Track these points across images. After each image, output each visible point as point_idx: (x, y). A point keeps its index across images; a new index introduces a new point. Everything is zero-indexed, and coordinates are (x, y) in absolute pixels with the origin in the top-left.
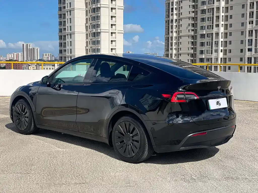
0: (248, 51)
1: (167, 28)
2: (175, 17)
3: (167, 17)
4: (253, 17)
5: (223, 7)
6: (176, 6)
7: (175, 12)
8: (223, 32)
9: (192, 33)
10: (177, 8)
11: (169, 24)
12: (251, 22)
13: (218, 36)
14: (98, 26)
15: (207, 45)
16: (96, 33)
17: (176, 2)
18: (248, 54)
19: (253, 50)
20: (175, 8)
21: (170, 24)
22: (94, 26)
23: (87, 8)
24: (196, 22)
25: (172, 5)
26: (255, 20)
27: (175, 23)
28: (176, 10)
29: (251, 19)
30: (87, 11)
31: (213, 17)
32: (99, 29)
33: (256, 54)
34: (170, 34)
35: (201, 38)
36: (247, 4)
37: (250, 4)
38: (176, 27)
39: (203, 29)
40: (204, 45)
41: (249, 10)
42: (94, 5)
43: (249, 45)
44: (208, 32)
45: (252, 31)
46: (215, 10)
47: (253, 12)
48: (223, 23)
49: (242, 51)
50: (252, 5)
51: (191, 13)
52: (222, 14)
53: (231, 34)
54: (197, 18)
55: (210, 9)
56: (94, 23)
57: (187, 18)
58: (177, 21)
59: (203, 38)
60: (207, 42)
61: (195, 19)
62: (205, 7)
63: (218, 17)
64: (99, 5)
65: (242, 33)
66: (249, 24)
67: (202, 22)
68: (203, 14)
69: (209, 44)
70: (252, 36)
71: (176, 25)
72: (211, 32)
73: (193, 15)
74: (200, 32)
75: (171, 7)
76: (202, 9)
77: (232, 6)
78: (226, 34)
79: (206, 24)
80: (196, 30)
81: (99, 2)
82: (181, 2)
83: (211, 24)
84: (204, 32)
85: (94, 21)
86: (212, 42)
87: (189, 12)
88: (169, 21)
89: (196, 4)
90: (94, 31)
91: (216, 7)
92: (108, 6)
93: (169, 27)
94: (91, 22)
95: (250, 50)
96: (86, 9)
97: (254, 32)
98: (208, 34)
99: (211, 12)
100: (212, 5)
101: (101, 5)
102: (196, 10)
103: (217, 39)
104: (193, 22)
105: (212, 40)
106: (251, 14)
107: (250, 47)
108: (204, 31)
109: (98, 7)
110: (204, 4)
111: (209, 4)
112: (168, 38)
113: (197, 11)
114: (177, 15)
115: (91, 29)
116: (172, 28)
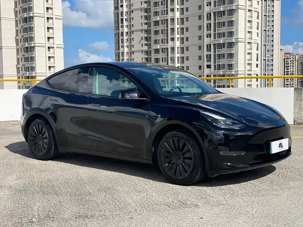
0: (207, 68)
1: (117, 42)
2: (126, 30)
3: (116, 30)
4: (210, 30)
5: (178, 19)
6: (126, 16)
7: (125, 23)
8: (179, 46)
9: (146, 48)
10: (127, 19)
11: (119, 38)
12: (209, 36)
13: (174, 51)
14: (32, 39)
15: (162, 61)
16: (29, 48)
17: (126, 12)
18: (207, 71)
19: (212, 67)
20: (126, 19)
21: (121, 38)
22: (26, 40)
23: (17, 17)
24: (150, 36)
25: (122, 15)
26: (213, 33)
27: (126, 36)
28: (126, 21)
29: (209, 32)
30: (17, 21)
31: (167, 30)
32: (32, 43)
33: (215, 71)
34: (121, 49)
35: (155, 53)
36: (204, 15)
37: (207, 15)
38: (128, 41)
39: (157, 43)
40: (158, 62)
41: (206, 22)
42: (25, 14)
43: (207, 61)
44: (163, 47)
45: (210, 45)
46: (169, 21)
47: (211, 24)
48: (179, 36)
49: (200, 68)
50: (209, 16)
51: (143, 25)
52: (177, 26)
53: (187, 49)
54: (150, 30)
55: (163, 21)
56: (26, 35)
57: (139, 31)
58: (128, 34)
59: (157, 54)
60: (162, 58)
61: (148, 31)
62: (158, 18)
63: (173, 30)
64: (31, 14)
65: (200, 48)
66: (207, 37)
67: (156, 35)
68: (156, 26)
69: (164, 61)
70: (210, 51)
71: (128, 39)
72: (166, 47)
73: (146, 27)
74: (154, 47)
75: (120, 17)
76: (155, 20)
77: (188, 18)
78: (182, 49)
79: (160, 37)
80: (150, 44)
81: (32, 10)
82: (131, 12)
83: (166, 38)
84: (159, 47)
85: (26, 33)
86: (168, 58)
87: (142, 23)
88: (118, 33)
89: (149, 14)
90: (27, 45)
91: (170, 18)
92: (43, 15)
93: (119, 41)
94: (22, 34)
95: (209, 67)
96: (15, 19)
97: (212, 46)
98: (162, 49)
99: (164, 24)
100: (166, 15)
101: (35, 14)
102: (149, 21)
103: (173, 54)
104: (146, 35)
105: (168, 55)
106: (209, 26)
107: (209, 63)
108: (158, 45)
109: (31, 16)
110: (157, 15)
111: (162, 14)
112: (119, 53)
113: (150, 23)
114: (127, 28)
115: (23, 43)
116: (123, 42)
